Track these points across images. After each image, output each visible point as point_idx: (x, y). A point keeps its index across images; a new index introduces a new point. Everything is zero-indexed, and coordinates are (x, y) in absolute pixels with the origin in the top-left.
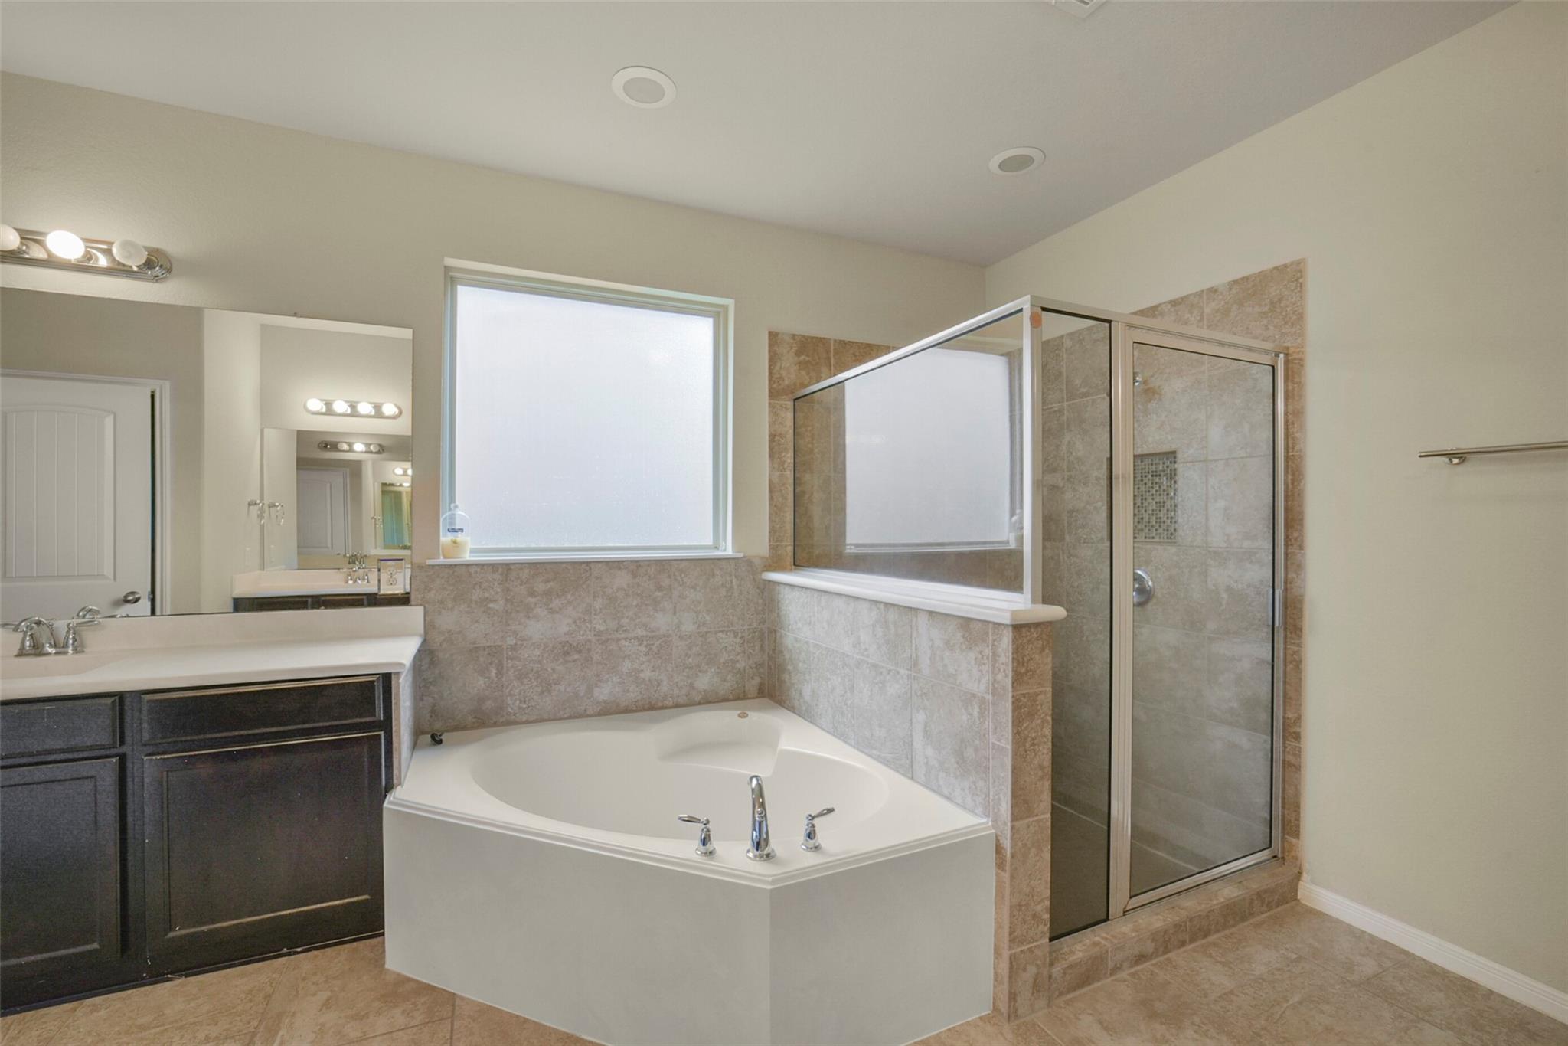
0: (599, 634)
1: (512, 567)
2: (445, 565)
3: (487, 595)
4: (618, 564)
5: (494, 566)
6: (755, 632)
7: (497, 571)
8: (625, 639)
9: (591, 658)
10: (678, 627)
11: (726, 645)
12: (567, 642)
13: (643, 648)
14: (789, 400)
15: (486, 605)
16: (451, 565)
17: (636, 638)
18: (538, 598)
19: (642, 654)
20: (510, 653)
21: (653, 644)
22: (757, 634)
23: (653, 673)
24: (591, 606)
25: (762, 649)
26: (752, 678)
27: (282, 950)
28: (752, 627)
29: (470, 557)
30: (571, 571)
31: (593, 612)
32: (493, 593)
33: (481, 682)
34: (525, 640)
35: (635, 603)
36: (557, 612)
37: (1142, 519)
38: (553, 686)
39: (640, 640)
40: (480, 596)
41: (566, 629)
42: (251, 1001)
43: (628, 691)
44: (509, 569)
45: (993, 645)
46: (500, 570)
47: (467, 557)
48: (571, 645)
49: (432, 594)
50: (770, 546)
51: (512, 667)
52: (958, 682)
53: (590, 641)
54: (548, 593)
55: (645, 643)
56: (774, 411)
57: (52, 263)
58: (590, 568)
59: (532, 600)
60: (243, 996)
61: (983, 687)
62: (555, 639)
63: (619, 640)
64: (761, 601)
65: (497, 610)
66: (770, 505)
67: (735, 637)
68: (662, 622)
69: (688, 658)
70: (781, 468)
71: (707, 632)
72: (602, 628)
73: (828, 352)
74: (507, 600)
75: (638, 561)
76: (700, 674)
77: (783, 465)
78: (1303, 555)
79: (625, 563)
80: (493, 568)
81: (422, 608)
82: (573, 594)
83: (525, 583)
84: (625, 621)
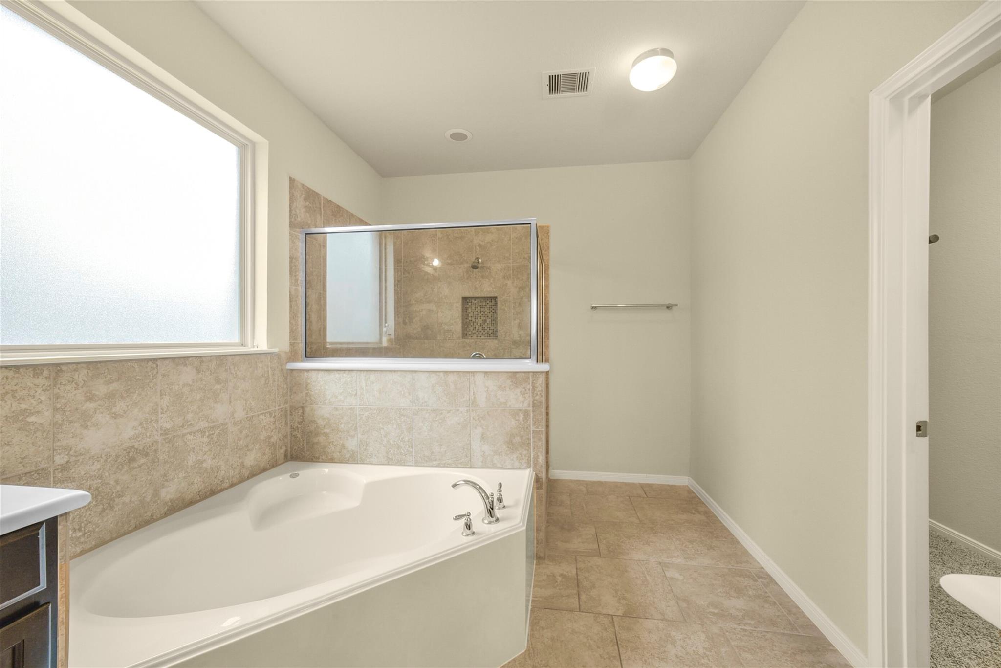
0: (165, 432)
1: (64, 368)
3: (23, 406)
4: (183, 360)
6: (282, 411)
7: (42, 373)
8: (190, 433)
9: (158, 459)
10: (233, 415)
11: (265, 424)
12: (133, 447)
13: (205, 439)
14: (301, 234)
15: (22, 420)
17: (200, 431)
18: (99, 402)
19: (204, 445)
20: (60, 475)
21: (213, 434)
22: (283, 412)
23: (214, 461)
24: (157, 405)
25: (286, 424)
26: (281, 448)
28: (280, 407)
30: (137, 370)
31: (160, 411)
32: (35, 403)
34: (81, 454)
35: (198, 398)
36: (122, 416)
37: (475, 328)
38: (117, 500)
39: (202, 432)
41: (132, 433)
43: (192, 484)
44: (61, 371)
45: (533, 383)
46: (46, 373)
48: (137, 449)
50: (290, 343)
52: (508, 406)
53: (156, 442)
54: (111, 396)
55: (207, 434)
56: (293, 238)
58: (157, 366)
59: (91, 406)
61: (526, 405)
62: (119, 446)
63: (184, 435)
64: (285, 386)
66: (290, 311)
67: (271, 416)
68: (220, 411)
69: (240, 441)
70: (296, 283)
71: (252, 416)
72: (168, 426)
73: (320, 204)
74: (56, 409)
75: (201, 357)
76: (248, 453)
77: (297, 282)
78: (549, 342)
79: (190, 359)
82: (139, 394)
83: (82, 387)
84: (190, 416)
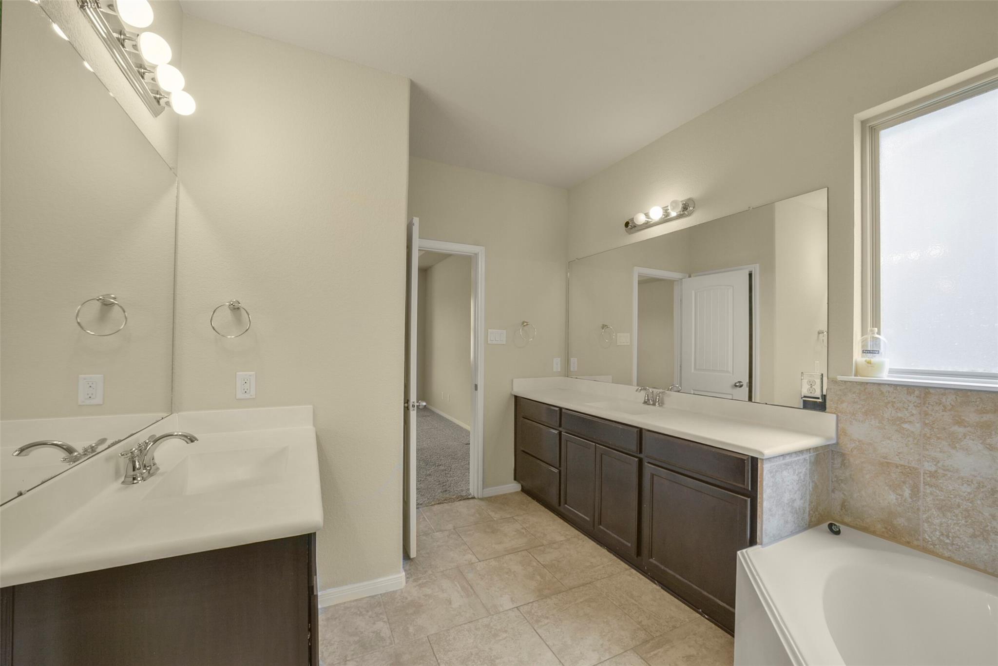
2: (856, 382)
3: (899, 415)
5: (909, 388)
7: (914, 393)
15: (899, 425)
16: (863, 383)
18: (969, 429)
20: (929, 479)
27: (699, 609)
29: (888, 376)
32: (908, 415)
33: (892, 497)
34: (949, 471)
40: (892, 415)
42: (667, 622)
44: (929, 393)
46: (917, 392)
47: (885, 376)
49: (844, 405)
51: (931, 494)
54: (984, 426)
57: (647, 225)
59: (960, 430)
60: (668, 617)
65: (913, 432)
74: (925, 424)
80: (908, 389)
81: (835, 416)
83: (950, 410)
